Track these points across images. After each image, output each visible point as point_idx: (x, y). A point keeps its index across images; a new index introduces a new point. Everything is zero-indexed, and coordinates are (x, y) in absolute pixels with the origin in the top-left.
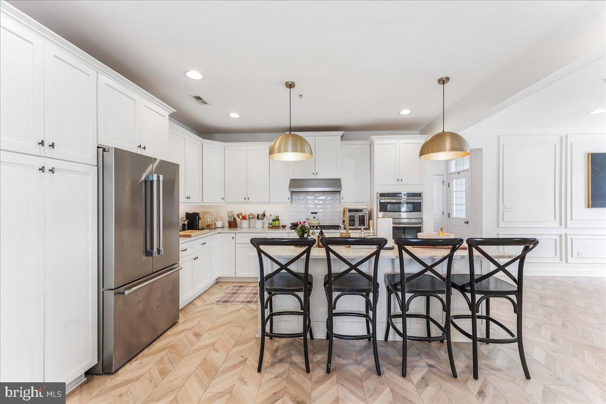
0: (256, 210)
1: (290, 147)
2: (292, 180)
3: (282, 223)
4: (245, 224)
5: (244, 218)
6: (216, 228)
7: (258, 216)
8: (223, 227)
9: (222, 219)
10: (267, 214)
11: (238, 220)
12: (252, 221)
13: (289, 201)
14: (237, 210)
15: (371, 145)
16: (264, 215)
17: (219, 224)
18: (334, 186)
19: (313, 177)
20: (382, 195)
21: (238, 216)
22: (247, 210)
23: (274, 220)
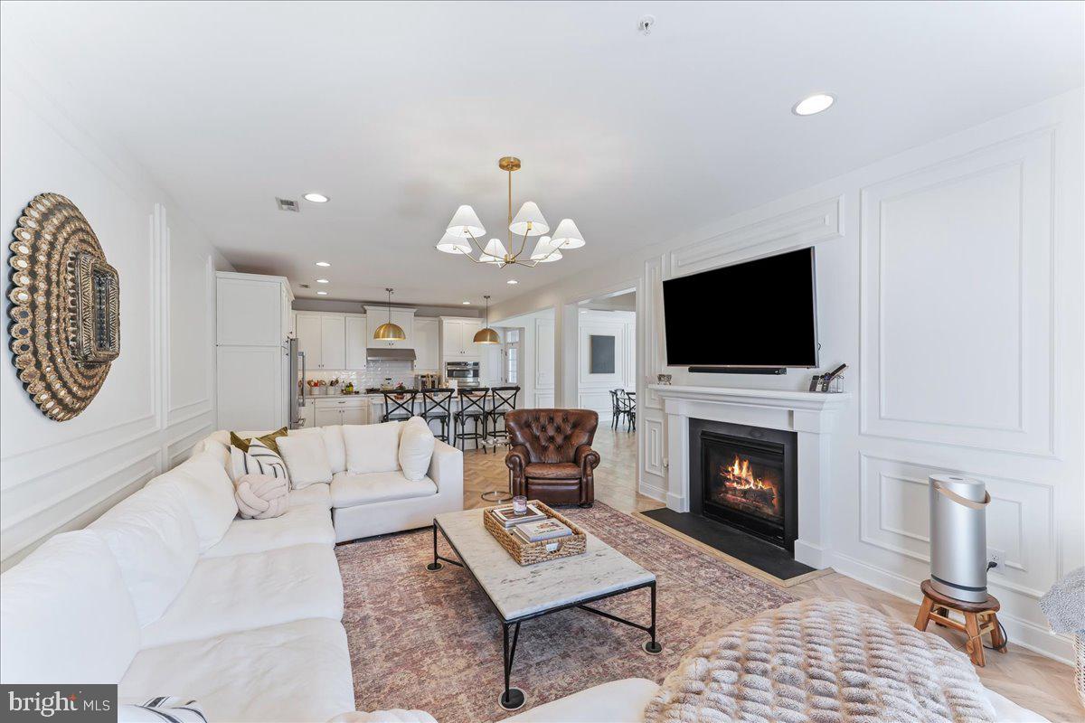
0: (327, 377)
2: (368, 350)
3: (355, 389)
4: (316, 390)
5: (316, 384)
7: (330, 383)
10: (340, 381)
12: (324, 387)
13: (365, 369)
15: (440, 324)
16: (337, 382)
18: (408, 356)
19: (389, 347)
20: (449, 364)
21: (309, 383)
23: (347, 386)
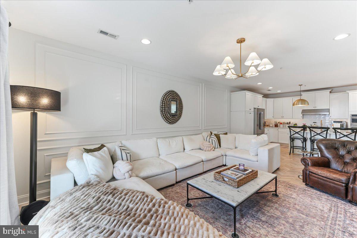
1: (300, 103)
2: (303, 110)
4: (281, 126)
5: (281, 124)
6: (270, 127)
7: (287, 123)
8: (272, 127)
9: (272, 124)
10: (291, 123)
11: (278, 124)
12: (284, 125)
13: (302, 118)
14: (278, 121)
17: (271, 125)
19: (314, 109)
21: (279, 123)
22: (282, 121)
23: (294, 125)
